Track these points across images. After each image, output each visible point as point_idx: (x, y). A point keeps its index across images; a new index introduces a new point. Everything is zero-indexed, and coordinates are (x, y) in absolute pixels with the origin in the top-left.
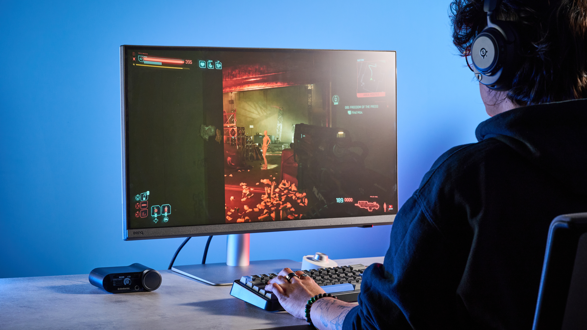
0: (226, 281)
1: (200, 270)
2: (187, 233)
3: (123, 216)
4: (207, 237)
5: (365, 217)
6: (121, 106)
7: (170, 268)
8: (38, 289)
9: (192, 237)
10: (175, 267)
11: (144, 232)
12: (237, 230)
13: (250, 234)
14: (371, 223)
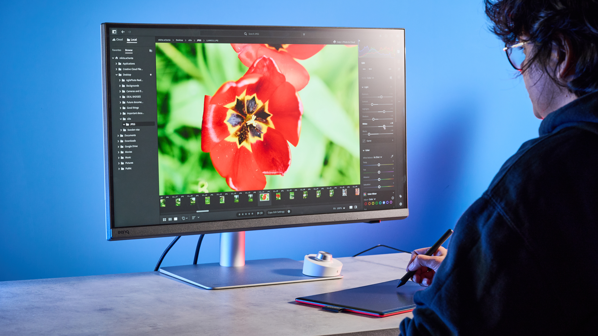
0: (221, 284)
1: (192, 271)
2: (177, 232)
3: (107, 213)
4: (198, 236)
5: (372, 211)
6: (103, 91)
7: (157, 269)
8: (12, 296)
9: (182, 236)
10: (163, 268)
11: (130, 231)
12: (232, 227)
13: (245, 231)
14: (379, 218)
